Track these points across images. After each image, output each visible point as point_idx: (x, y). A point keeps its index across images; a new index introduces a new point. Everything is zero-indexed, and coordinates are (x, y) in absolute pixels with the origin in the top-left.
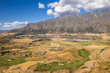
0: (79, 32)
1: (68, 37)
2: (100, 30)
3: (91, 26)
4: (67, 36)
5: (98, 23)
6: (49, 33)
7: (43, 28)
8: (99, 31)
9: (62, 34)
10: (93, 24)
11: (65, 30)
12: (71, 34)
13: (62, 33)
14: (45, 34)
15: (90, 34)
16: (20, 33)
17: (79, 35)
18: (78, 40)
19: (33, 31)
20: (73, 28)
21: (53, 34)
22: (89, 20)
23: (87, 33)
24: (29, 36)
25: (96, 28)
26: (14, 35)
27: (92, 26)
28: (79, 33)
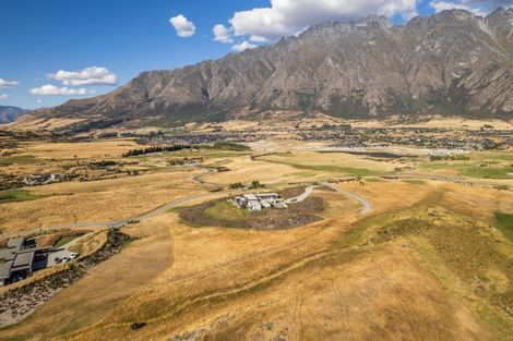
0: (393, 111)
1: (337, 136)
2: (507, 98)
3: (456, 81)
4: (330, 132)
5: (496, 67)
6: (241, 118)
7: (212, 92)
8: (505, 109)
9: (306, 124)
10: (468, 72)
11: (321, 101)
12: (354, 125)
13: (305, 119)
14: (219, 125)
15: (455, 123)
16: (97, 118)
17: (395, 125)
18: (395, 149)
19: (160, 108)
20: (362, 92)
21: (257, 123)
22: (444, 51)
23: (438, 116)
24: (139, 131)
25: (488, 93)
26: (67, 127)
27: (461, 83)
28: (395, 117)
